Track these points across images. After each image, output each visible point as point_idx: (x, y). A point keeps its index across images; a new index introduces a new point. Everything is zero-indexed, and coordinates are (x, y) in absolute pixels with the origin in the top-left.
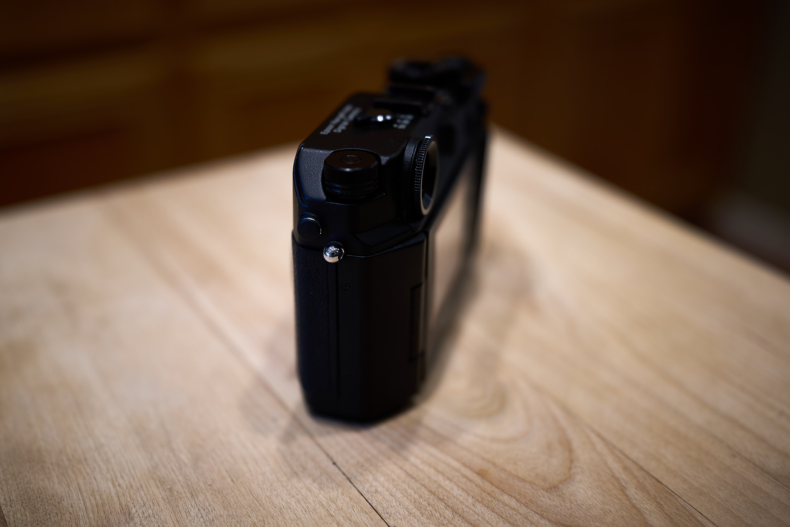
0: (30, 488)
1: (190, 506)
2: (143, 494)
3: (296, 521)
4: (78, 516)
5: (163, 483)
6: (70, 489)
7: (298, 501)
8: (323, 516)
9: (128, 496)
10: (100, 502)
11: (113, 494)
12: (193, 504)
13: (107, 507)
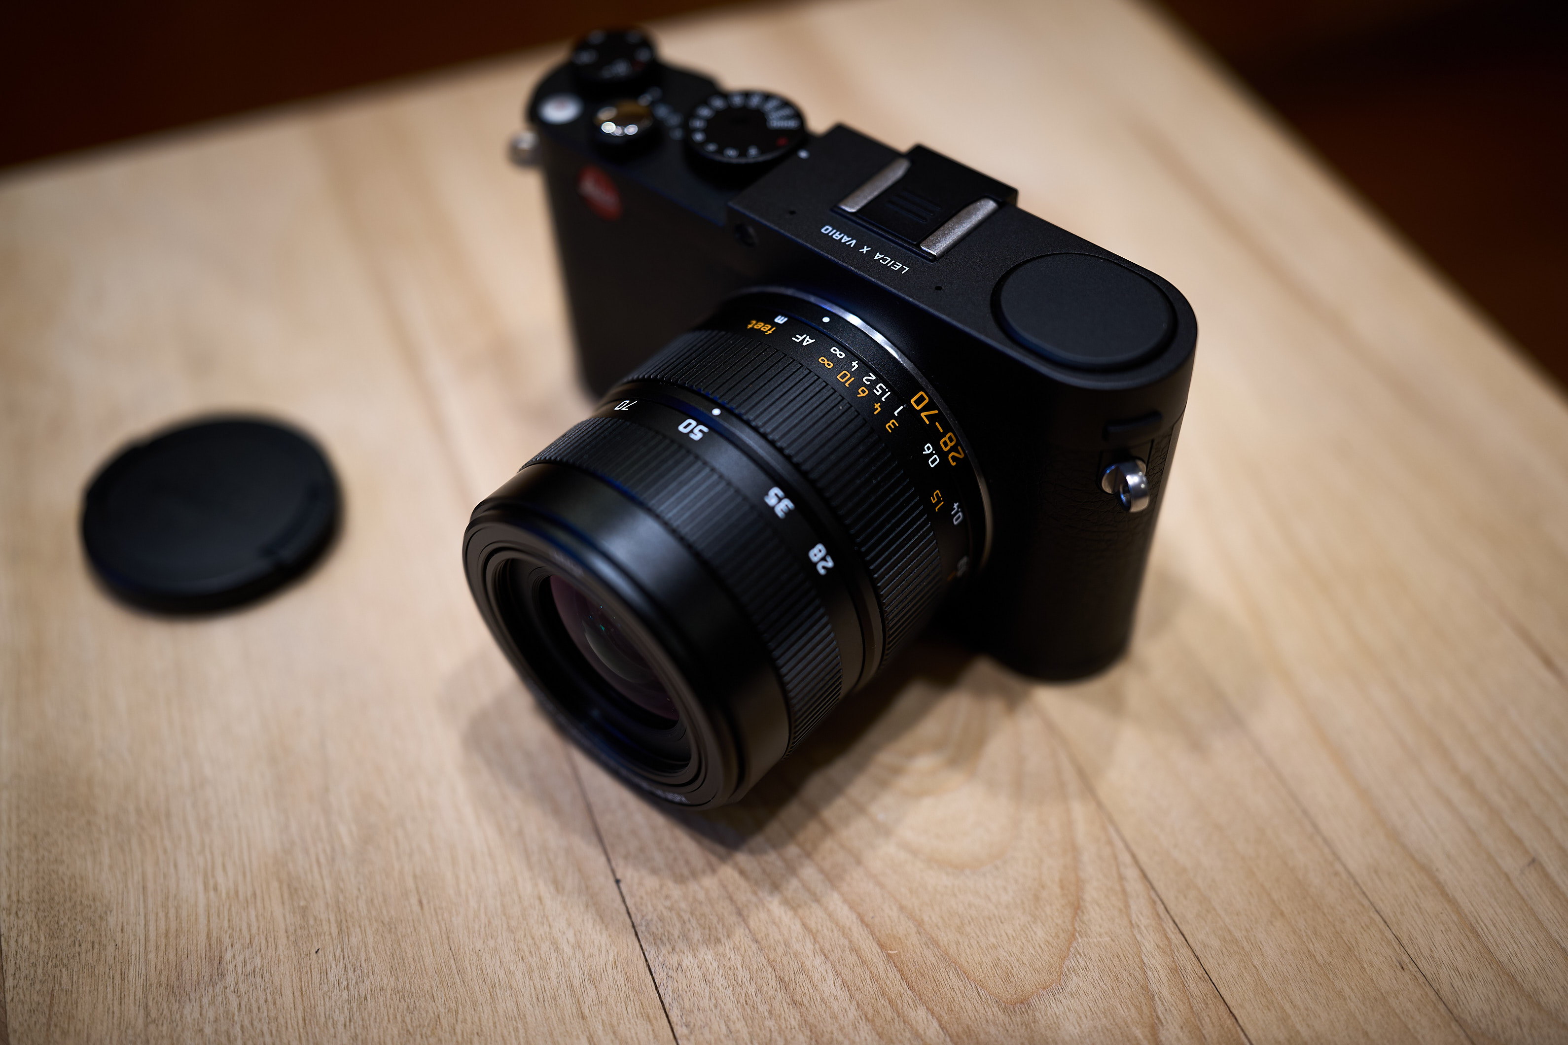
0: (57, 873)
1: (331, 958)
2: (253, 913)
3: (514, 1022)
4: (129, 955)
5: (294, 892)
6: (126, 886)
7: (530, 971)
8: (567, 1016)
9: (226, 919)
10: (173, 925)
11: (201, 910)
12: (337, 954)
13: (183, 941)
